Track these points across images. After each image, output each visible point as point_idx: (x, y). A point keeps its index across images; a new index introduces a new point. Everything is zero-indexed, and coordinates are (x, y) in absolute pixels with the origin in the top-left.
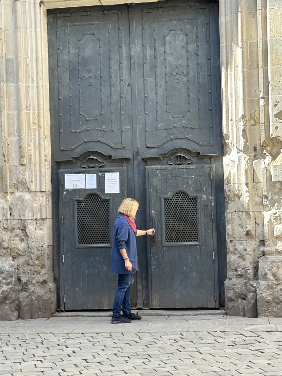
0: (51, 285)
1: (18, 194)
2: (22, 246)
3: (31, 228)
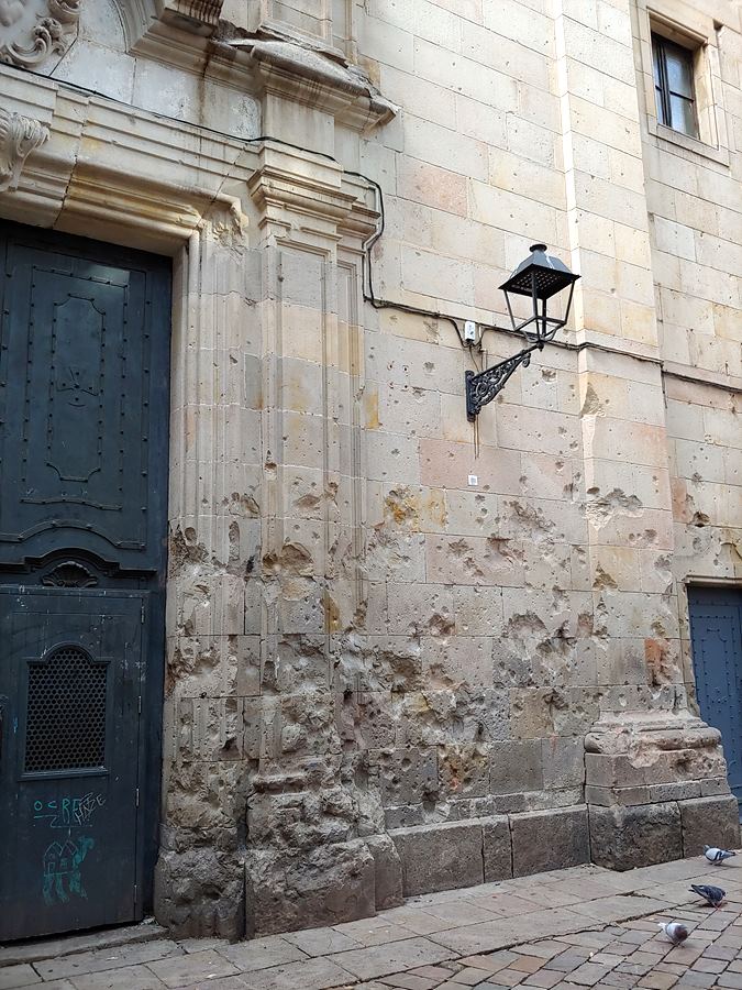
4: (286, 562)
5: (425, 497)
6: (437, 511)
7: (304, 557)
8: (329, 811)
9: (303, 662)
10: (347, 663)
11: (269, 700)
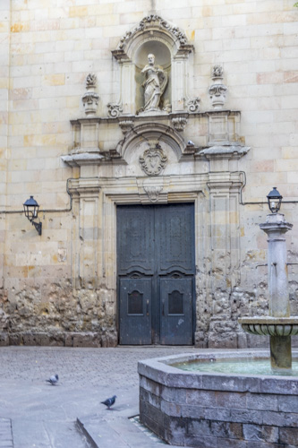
0: (116, 333)
1: (102, 290)
2: (103, 314)
3: (107, 306)
4: (217, 271)
5: (258, 252)
6: (262, 255)
7: (221, 270)
8: (227, 326)
9: (222, 294)
10: (235, 294)
11: (214, 301)
